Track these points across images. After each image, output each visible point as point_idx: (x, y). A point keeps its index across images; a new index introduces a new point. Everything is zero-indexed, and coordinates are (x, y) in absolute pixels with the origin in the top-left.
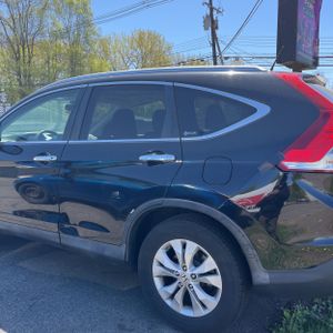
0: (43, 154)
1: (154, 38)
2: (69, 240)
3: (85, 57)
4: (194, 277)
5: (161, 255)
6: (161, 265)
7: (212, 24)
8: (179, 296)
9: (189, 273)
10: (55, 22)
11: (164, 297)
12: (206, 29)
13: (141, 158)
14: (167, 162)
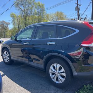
0: (26, 42)
1: (61, 14)
2: (31, 63)
3: (42, 19)
4: (59, 73)
5: (51, 67)
6: (51, 70)
7: (78, 9)
8: (55, 78)
9: (58, 72)
10: (35, 10)
11: (52, 78)
12: (76, 10)
13: (47, 43)
14: (53, 44)
